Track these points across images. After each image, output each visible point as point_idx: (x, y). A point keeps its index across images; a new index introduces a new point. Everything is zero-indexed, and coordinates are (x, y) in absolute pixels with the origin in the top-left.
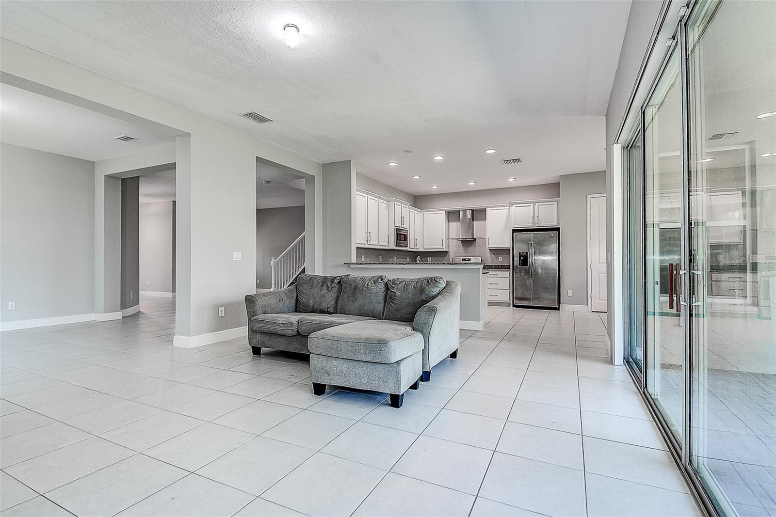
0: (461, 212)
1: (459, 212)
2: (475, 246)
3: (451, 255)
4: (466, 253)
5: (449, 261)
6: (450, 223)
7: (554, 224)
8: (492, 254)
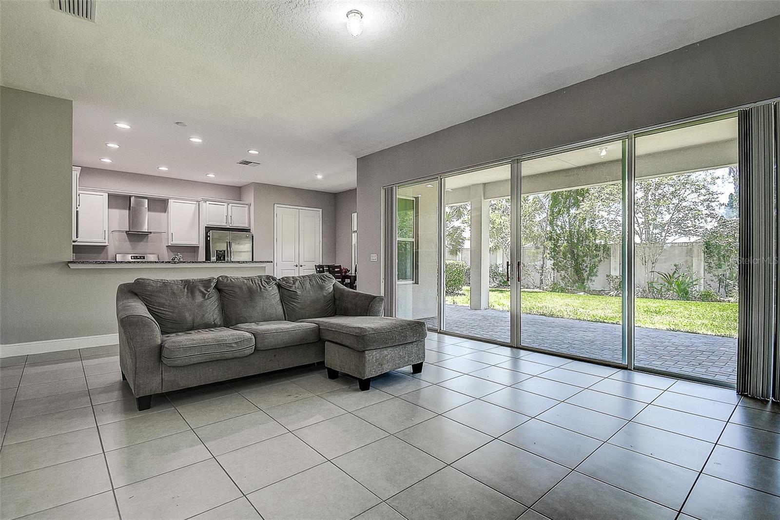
0: (132, 199)
1: (130, 197)
2: (147, 242)
3: (111, 251)
4: (133, 249)
5: (107, 259)
6: (110, 210)
7: (245, 225)
8: (169, 251)
